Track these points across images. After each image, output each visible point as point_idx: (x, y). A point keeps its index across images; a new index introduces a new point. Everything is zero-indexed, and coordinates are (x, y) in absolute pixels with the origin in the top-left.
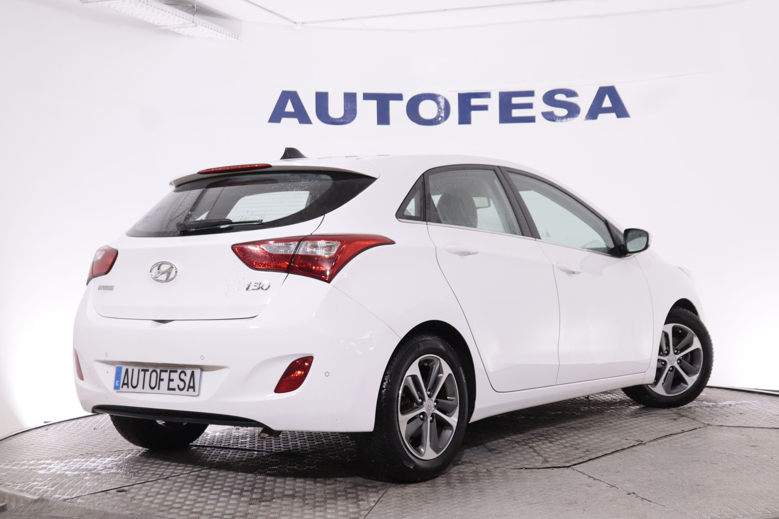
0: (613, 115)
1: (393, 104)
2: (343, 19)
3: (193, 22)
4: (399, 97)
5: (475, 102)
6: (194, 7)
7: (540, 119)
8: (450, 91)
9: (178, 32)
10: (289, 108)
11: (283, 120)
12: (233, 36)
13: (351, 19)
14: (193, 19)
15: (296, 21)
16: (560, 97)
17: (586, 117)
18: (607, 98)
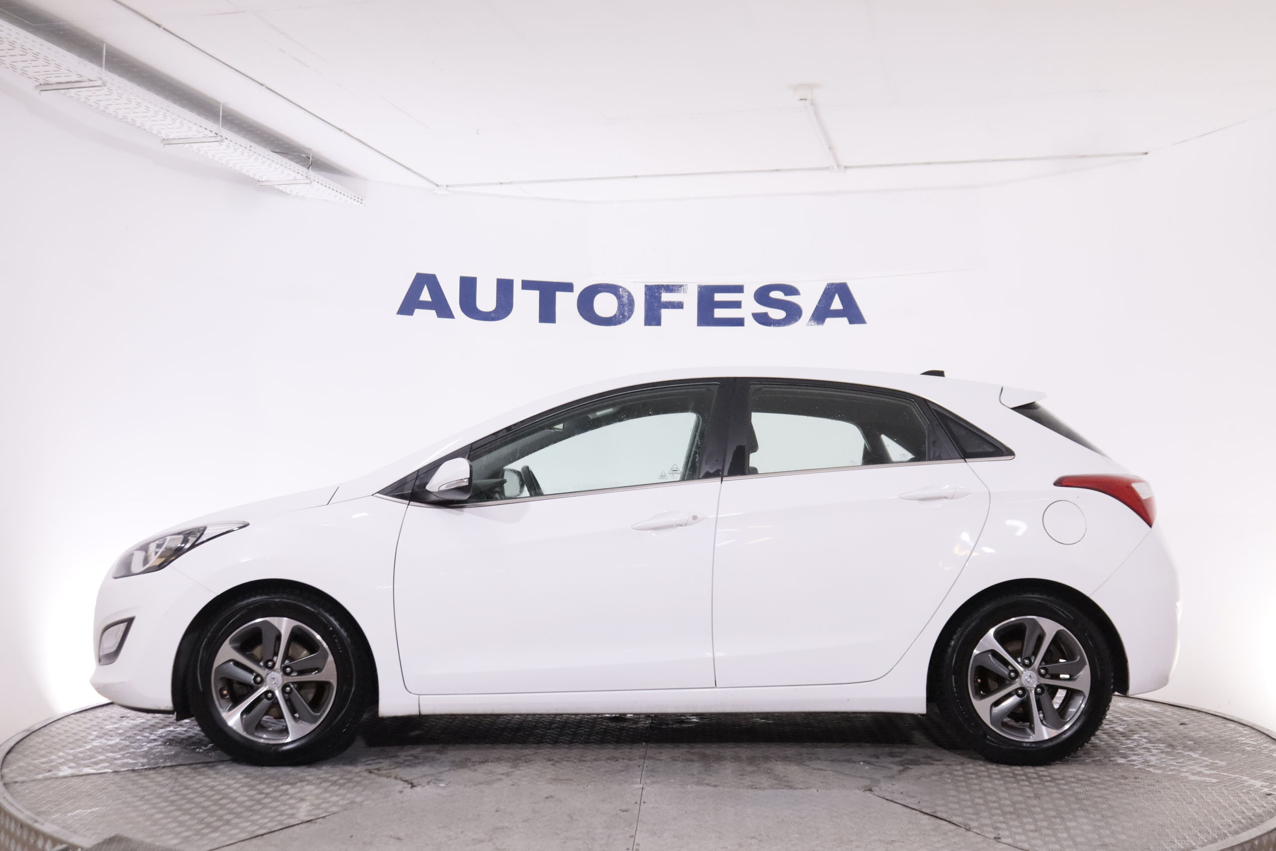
0: (845, 320)
1: (560, 296)
2: (501, 183)
3: (307, 177)
4: (568, 287)
5: (666, 297)
6: (309, 158)
7: (750, 321)
8: (634, 282)
9: (284, 191)
10: (425, 296)
11: (417, 311)
12: (356, 198)
13: (511, 183)
14: (306, 173)
15: (439, 183)
16: (776, 295)
17: (810, 320)
18: (837, 298)
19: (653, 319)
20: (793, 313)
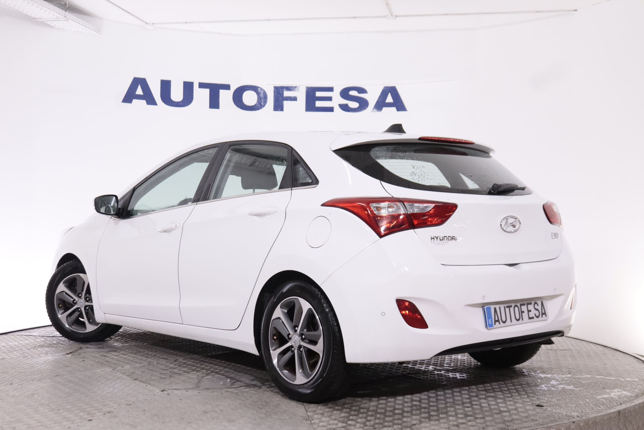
2: (186, 23)
3: (65, 16)
4: (227, 87)
5: (286, 94)
6: (66, 5)
7: (337, 109)
8: (267, 84)
9: (51, 25)
10: (139, 91)
11: (134, 101)
12: (96, 31)
13: (192, 22)
14: (65, 14)
15: (147, 22)
16: (353, 93)
17: (374, 109)
18: (389, 95)
19: (278, 107)
20: (363, 104)
